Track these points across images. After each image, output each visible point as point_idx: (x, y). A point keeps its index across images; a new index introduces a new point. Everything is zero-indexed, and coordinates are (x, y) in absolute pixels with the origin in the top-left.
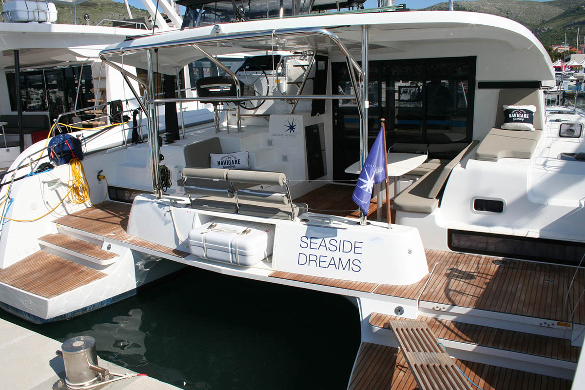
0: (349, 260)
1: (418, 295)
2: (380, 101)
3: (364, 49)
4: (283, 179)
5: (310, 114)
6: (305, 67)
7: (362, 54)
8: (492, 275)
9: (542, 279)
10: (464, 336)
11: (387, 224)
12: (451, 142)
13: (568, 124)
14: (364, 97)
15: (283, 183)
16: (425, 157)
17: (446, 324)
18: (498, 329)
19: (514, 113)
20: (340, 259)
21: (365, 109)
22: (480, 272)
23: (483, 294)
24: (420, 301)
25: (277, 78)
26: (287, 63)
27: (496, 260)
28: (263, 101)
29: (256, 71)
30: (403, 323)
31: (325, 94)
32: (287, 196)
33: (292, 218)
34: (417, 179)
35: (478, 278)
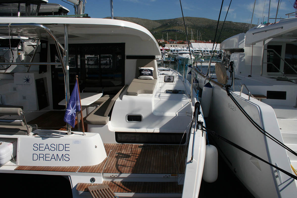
0: (63, 155)
1: (102, 170)
2: (77, 65)
3: (66, 37)
4: (21, 111)
5: (38, 73)
6: (34, 46)
7: (64, 40)
8: (139, 154)
9: (162, 153)
10: (128, 189)
11: (82, 132)
12: (114, 86)
13: (168, 76)
14: (66, 63)
15: (21, 114)
16: (101, 94)
17: (118, 184)
18: (144, 182)
19: (144, 71)
20: (57, 155)
21: (67, 70)
22: (133, 153)
23: (136, 165)
24: (104, 174)
25: (18, 52)
26: (24, 44)
27: (140, 146)
28: (10, 65)
29: (6, 48)
30: (95, 187)
31: (47, 62)
32: (23, 121)
33: (27, 134)
34: (98, 106)
35: (132, 156)
